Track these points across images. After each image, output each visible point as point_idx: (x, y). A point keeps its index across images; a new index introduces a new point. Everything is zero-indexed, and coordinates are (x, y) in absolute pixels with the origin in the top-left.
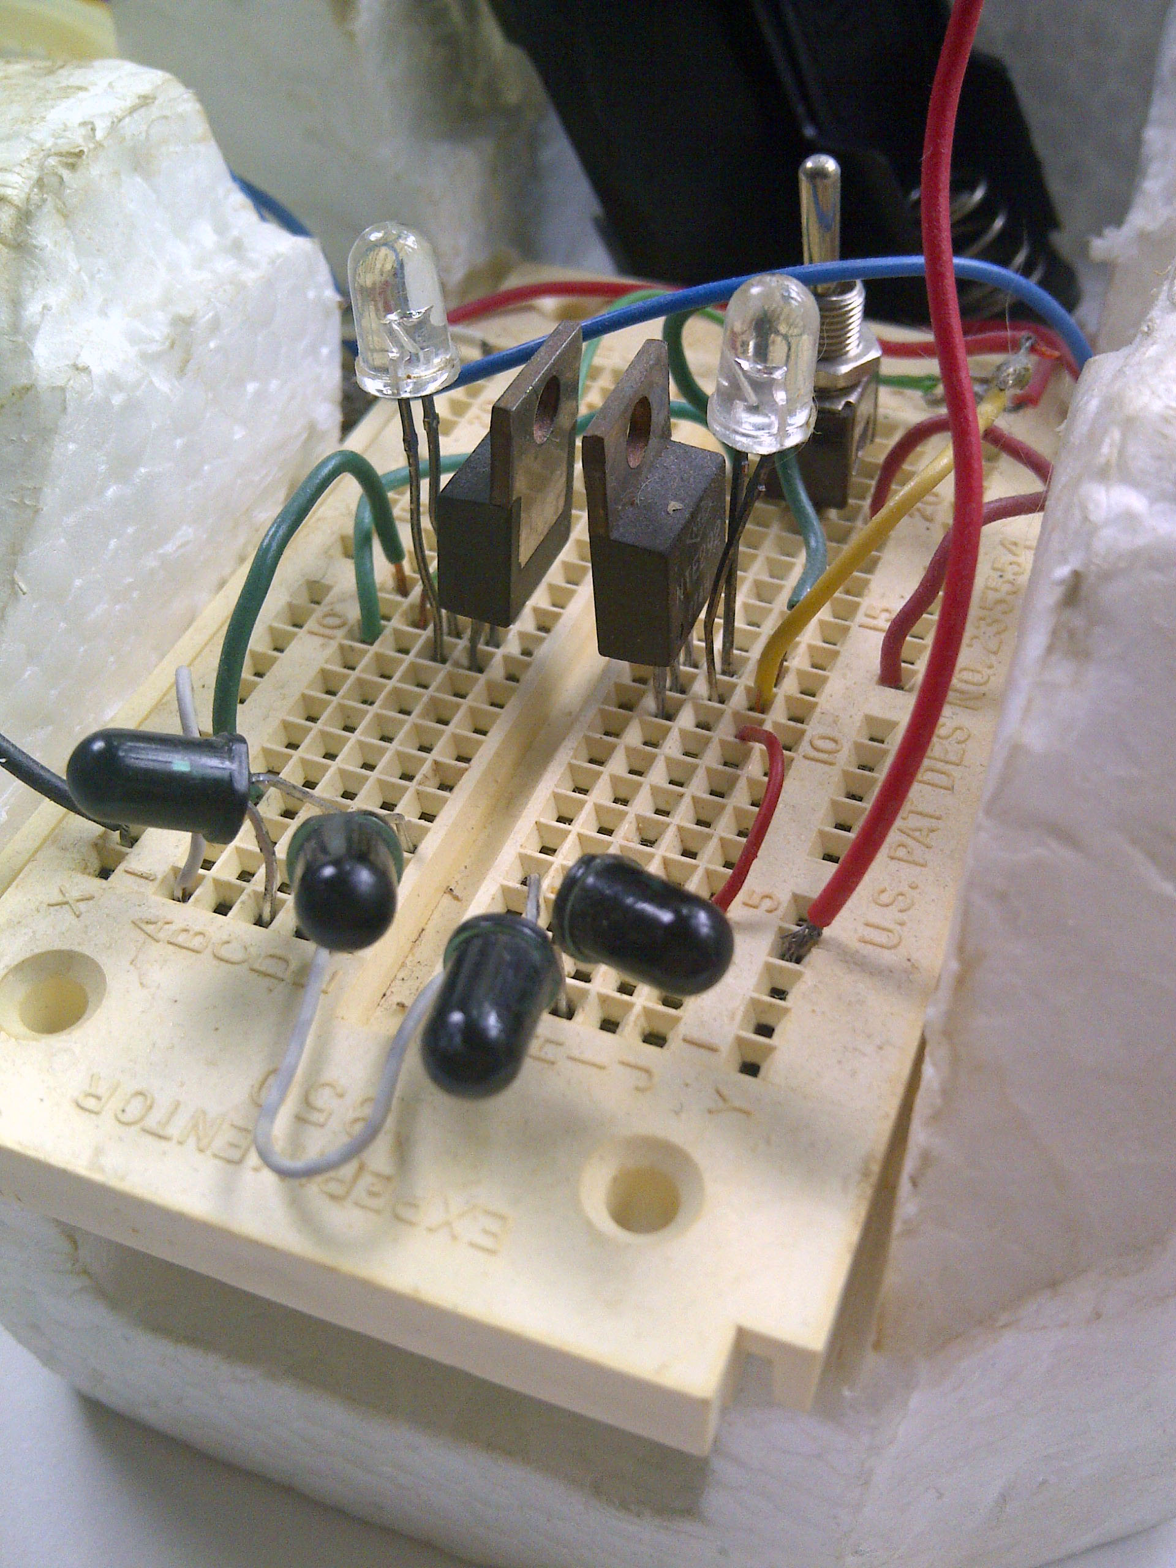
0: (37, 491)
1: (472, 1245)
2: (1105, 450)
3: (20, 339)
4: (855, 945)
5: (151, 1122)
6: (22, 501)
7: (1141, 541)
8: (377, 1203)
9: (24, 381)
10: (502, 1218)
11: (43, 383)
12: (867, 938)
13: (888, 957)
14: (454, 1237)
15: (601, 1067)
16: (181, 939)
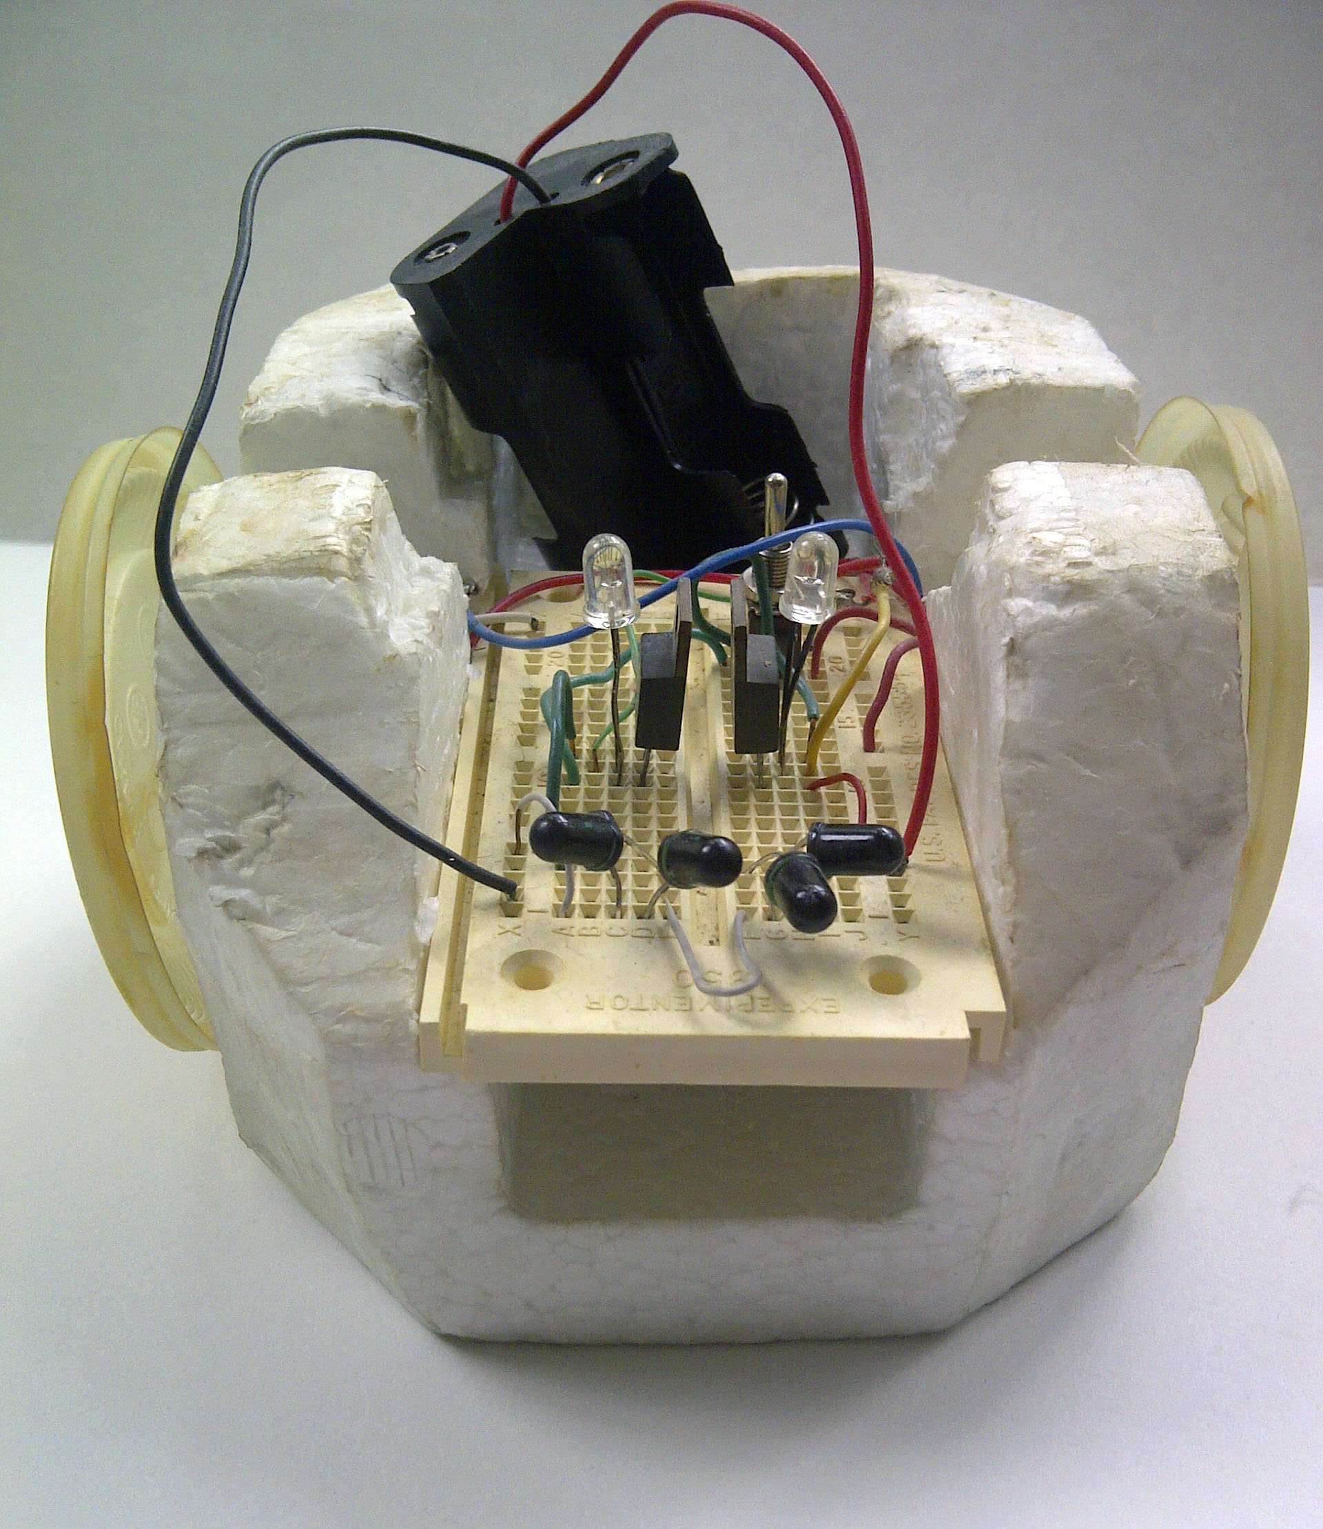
0: (417, 712)
1: (826, 1012)
2: (1007, 583)
3: (378, 630)
4: (925, 863)
5: (633, 1004)
6: (408, 719)
7: (1036, 619)
8: (770, 1008)
9: (390, 653)
10: (833, 1000)
11: (403, 652)
12: (930, 859)
13: (943, 865)
14: (815, 1012)
15: (838, 936)
16: (584, 932)
